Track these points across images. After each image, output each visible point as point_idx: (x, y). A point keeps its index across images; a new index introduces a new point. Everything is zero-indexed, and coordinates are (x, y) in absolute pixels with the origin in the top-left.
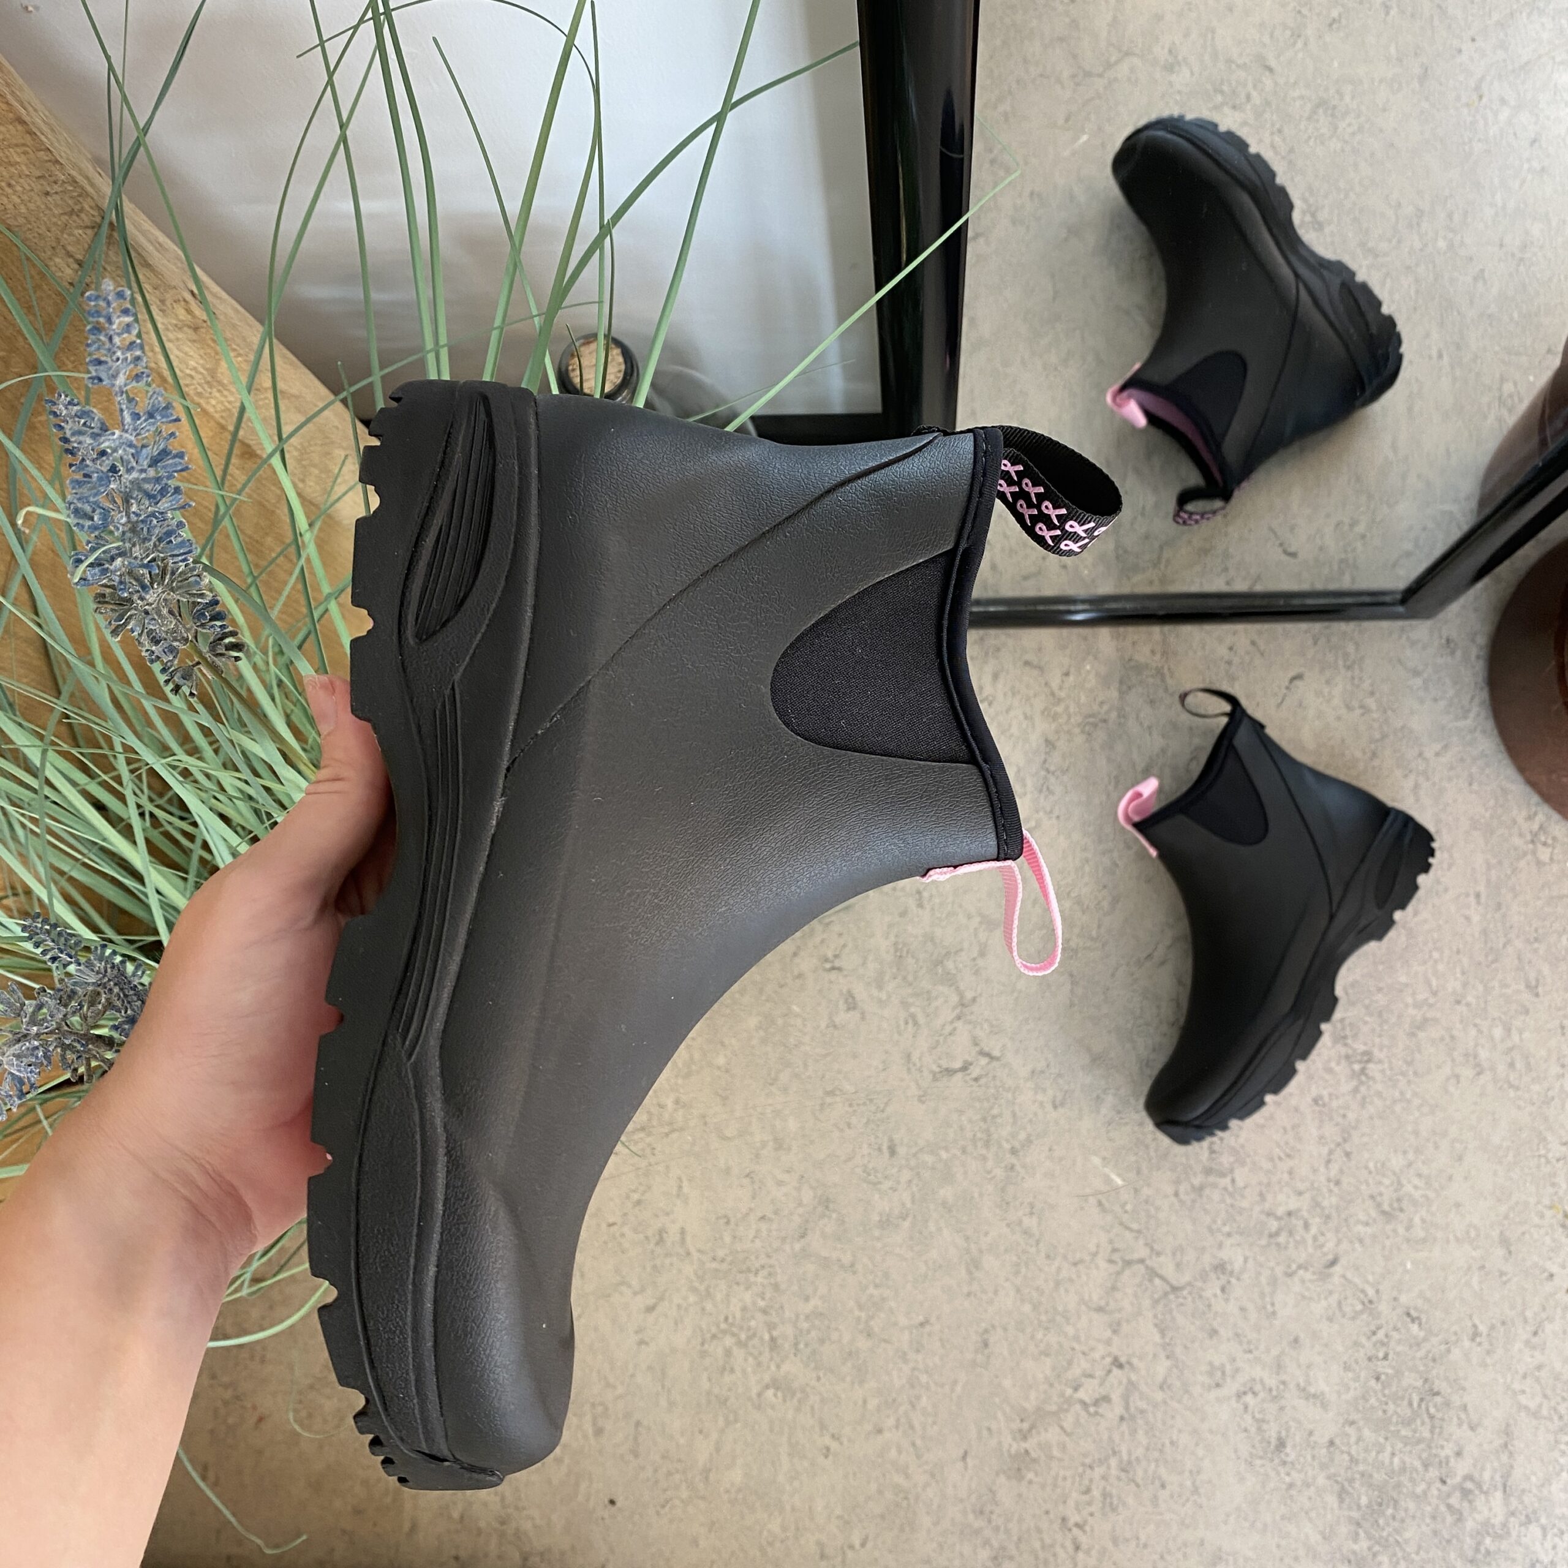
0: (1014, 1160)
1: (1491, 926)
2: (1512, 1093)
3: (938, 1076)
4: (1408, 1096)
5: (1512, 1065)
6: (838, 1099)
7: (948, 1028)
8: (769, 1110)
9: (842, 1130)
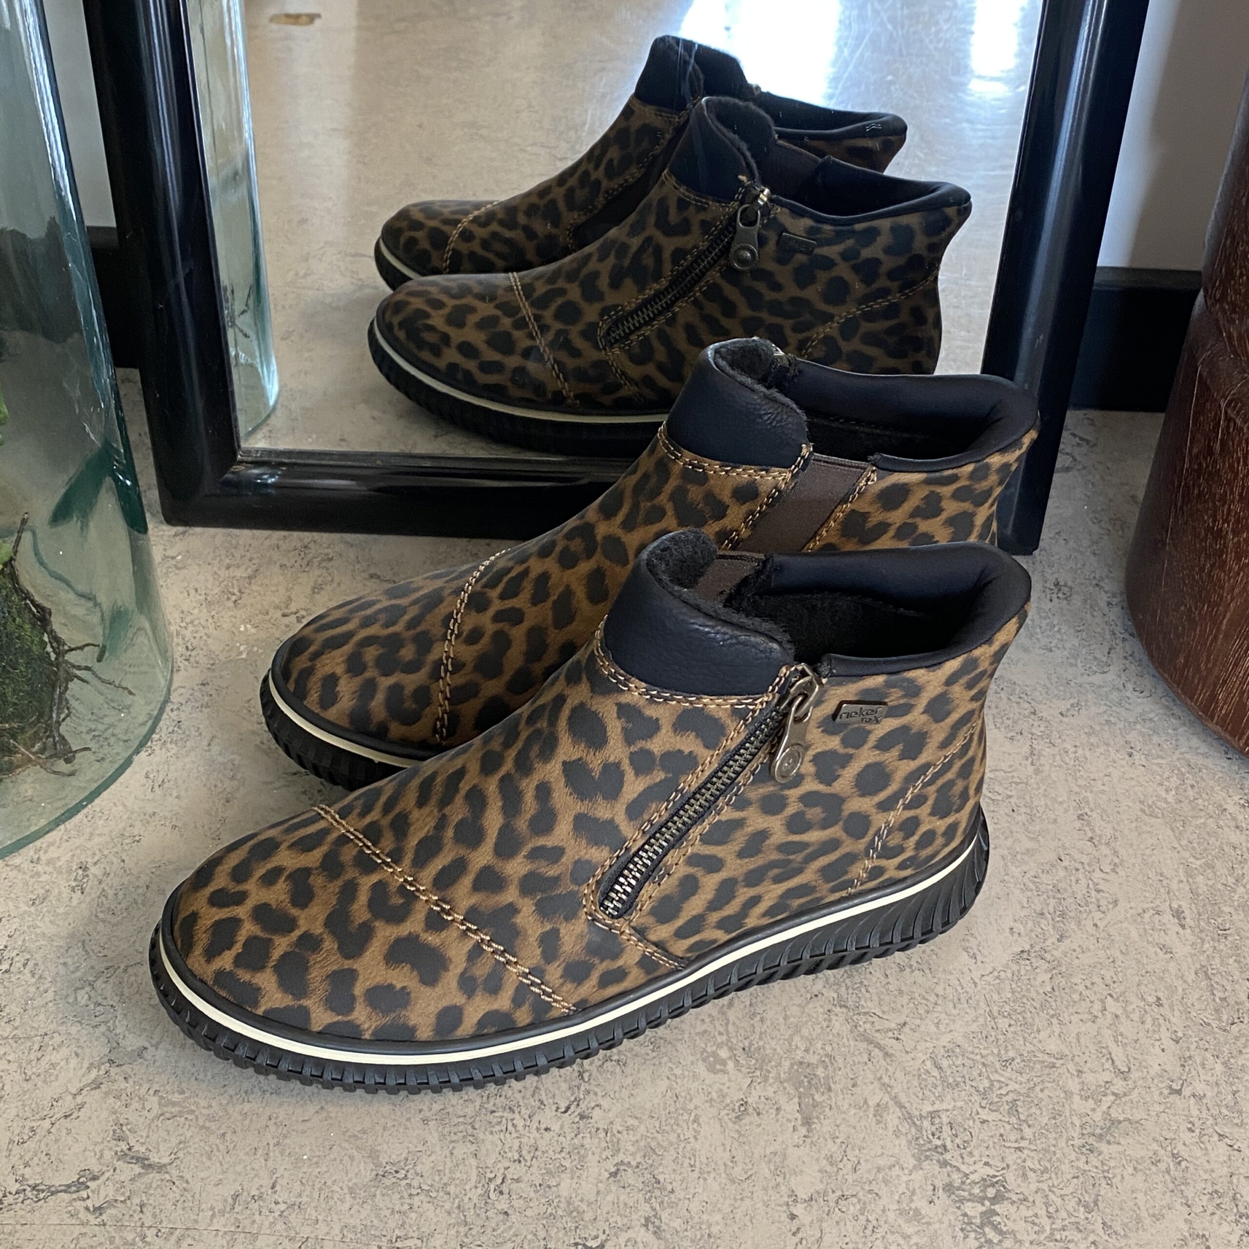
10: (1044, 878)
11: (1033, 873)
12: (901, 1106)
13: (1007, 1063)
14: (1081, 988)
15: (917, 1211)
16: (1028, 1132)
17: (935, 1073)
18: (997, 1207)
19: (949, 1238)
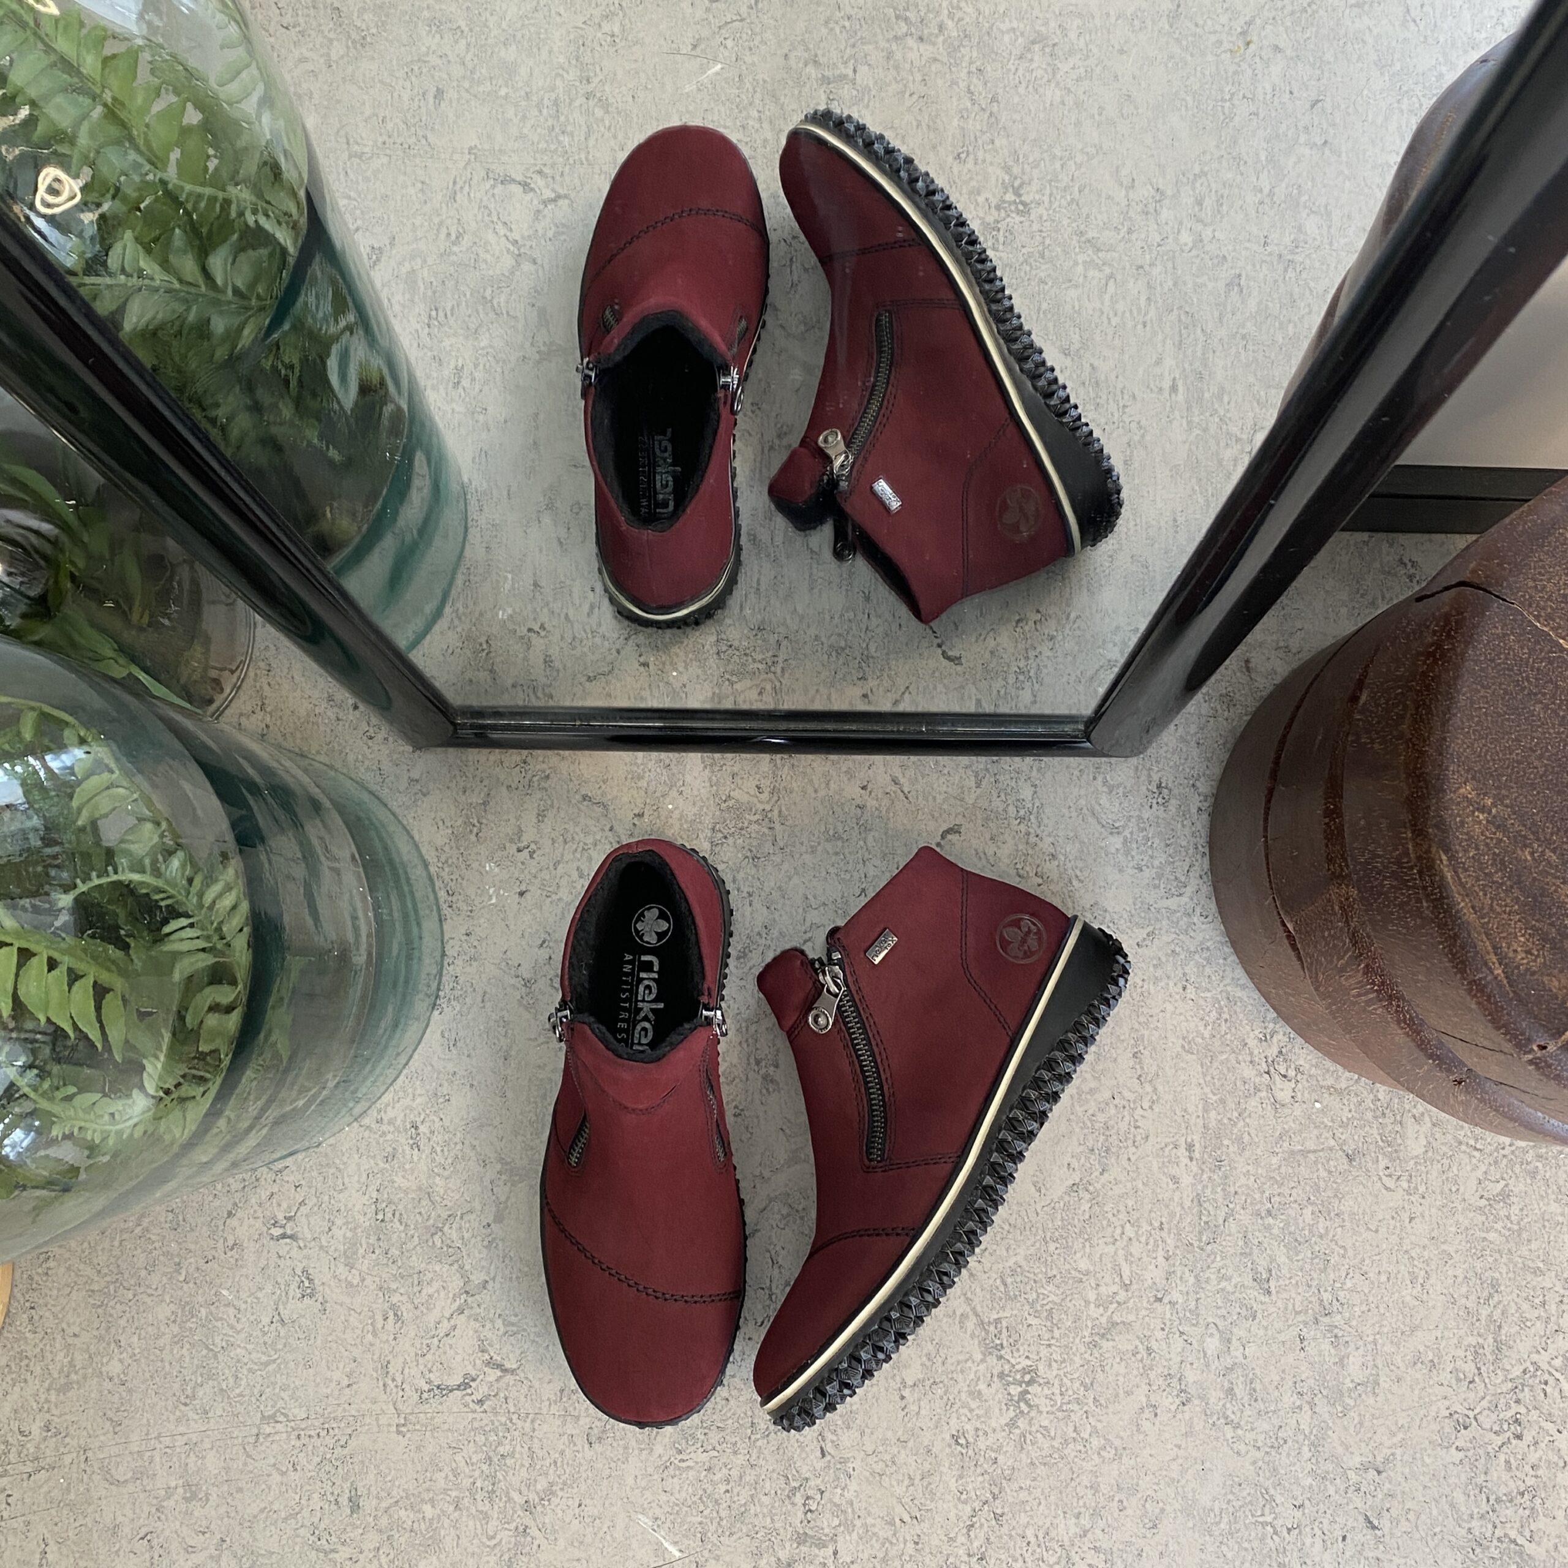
0: (528, 1521)
1: (1208, 1192)
2: (1229, 1432)
3: (425, 1395)
4: (1086, 1436)
5: (1230, 1392)
6: (278, 1425)
7: (445, 1326)
8: (180, 1441)
9: (283, 1474)
10: (1099, 1114)
11: (1090, 1112)
12: (977, 1315)
13: (1050, 1279)
14: (1110, 1215)
15: (980, 1392)
16: (1057, 1333)
17: (1002, 1289)
18: (1030, 1389)
19: (997, 1411)
